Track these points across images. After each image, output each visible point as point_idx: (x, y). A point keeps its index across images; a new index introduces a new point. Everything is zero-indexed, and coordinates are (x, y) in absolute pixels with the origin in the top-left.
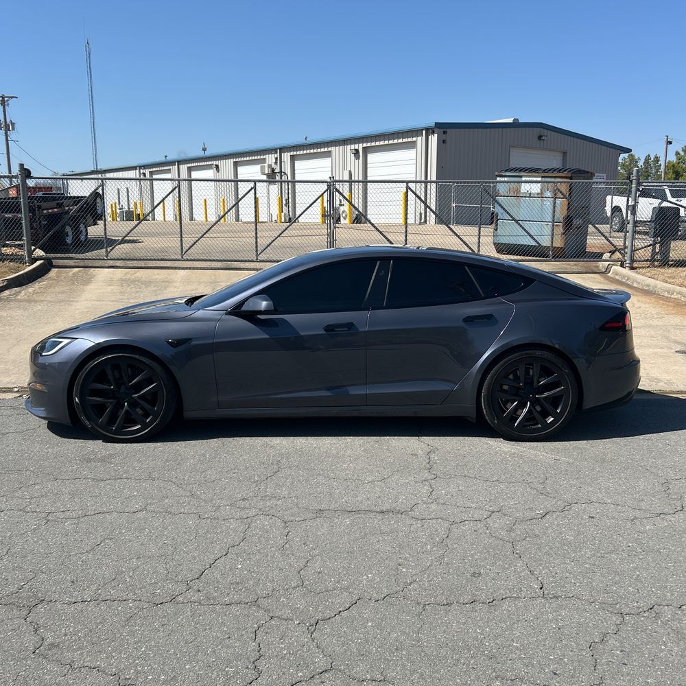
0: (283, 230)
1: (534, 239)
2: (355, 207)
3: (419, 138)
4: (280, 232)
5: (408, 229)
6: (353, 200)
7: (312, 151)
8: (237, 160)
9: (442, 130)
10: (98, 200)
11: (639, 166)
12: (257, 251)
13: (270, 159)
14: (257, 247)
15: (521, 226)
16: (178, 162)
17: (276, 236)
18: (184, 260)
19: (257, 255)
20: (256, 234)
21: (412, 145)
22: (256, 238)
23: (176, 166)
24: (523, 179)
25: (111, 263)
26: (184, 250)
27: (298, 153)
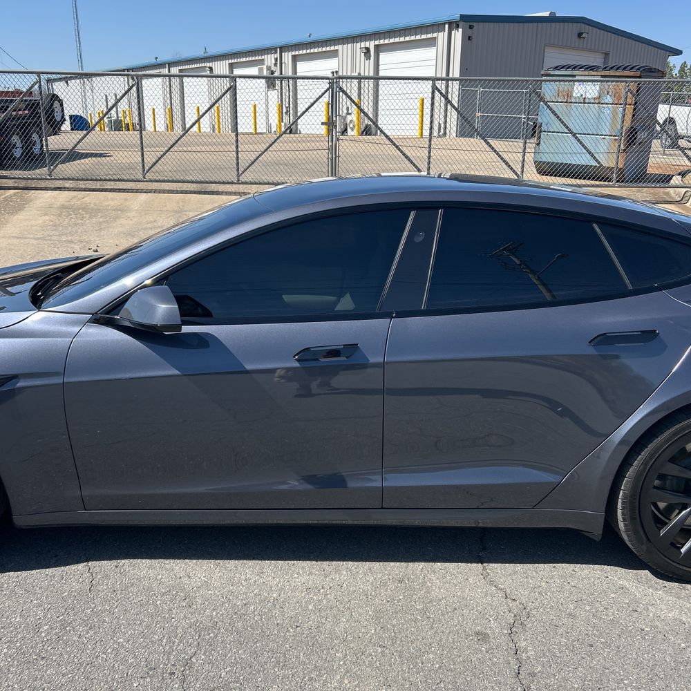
0: (271, 143)
1: (595, 158)
2: (364, 113)
3: (441, 34)
4: (268, 145)
5: (433, 143)
6: (362, 104)
7: (316, 50)
8: (233, 61)
9: (469, 24)
10: (56, 104)
11: (674, 74)
12: (238, 170)
13: (270, 59)
14: (238, 164)
15: (579, 140)
16: (169, 64)
17: (263, 150)
18: (146, 181)
19: (238, 175)
20: (237, 147)
21: (432, 42)
22: (237, 152)
23: (167, 69)
24: (577, 78)
25: (59, 184)
26: (147, 168)
27: (301, 52)
